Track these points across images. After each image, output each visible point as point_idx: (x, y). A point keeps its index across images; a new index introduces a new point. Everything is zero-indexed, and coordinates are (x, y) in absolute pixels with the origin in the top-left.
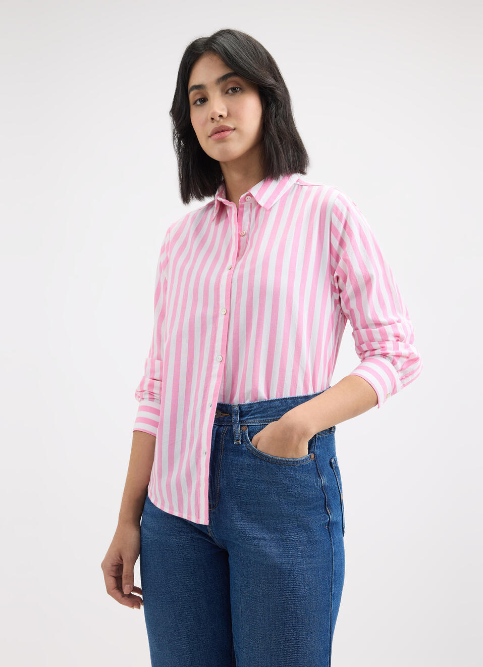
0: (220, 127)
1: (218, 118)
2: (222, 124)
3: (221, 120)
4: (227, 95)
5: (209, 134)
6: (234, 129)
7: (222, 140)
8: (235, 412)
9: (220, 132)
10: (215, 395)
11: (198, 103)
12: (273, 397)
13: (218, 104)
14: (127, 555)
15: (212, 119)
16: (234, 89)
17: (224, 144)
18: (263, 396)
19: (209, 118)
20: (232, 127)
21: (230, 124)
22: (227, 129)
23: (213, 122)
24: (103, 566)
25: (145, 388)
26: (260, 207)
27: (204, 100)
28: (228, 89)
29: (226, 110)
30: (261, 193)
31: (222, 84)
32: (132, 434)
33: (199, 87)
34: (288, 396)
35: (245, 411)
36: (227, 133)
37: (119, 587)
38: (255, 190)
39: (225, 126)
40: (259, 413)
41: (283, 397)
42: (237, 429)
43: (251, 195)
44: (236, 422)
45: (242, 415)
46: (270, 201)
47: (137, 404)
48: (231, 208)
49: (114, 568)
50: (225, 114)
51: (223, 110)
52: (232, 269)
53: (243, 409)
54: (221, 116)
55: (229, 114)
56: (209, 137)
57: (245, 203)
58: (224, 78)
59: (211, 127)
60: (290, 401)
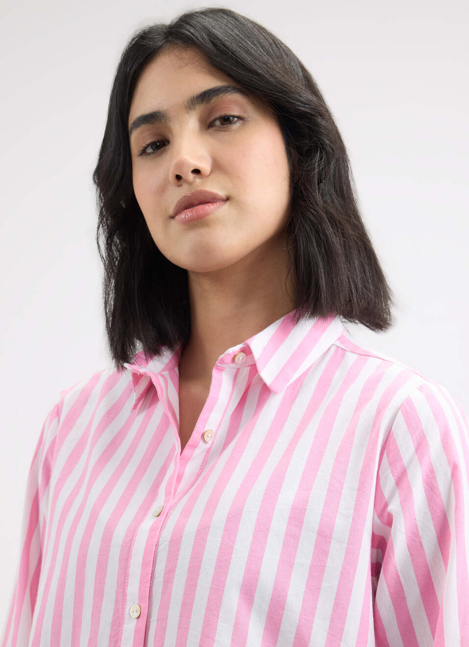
0: (193, 194)
1: (191, 177)
2: (200, 188)
3: (198, 181)
4: (211, 130)
5: (171, 211)
6: (228, 199)
7: (198, 223)
11: (150, 150)
15: (178, 178)
16: (224, 118)
17: (203, 231)
19: (171, 178)
20: (222, 193)
21: (214, 187)
22: (211, 199)
23: (179, 186)
27: (163, 143)
28: (212, 118)
29: (209, 159)
30: (269, 351)
31: (199, 109)
33: (152, 118)
36: (209, 208)
39: (206, 192)
50: (205, 166)
51: (201, 158)
52: (162, 517)
54: (197, 172)
55: (214, 167)
56: (172, 217)
58: (205, 97)
59: (176, 195)
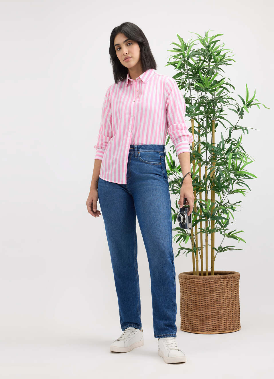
2: (127, 56)
4: (127, 46)
7: (128, 61)
8: (136, 147)
9: (127, 59)
10: (129, 143)
11: (118, 49)
12: (148, 144)
13: (125, 49)
14: (95, 199)
16: (129, 44)
18: (145, 143)
19: (123, 54)
20: (130, 56)
21: (129, 56)
23: (124, 56)
24: (87, 203)
25: (100, 145)
26: (143, 82)
27: (120, 48)
28: (127, 44)
29: (128, 51)
30: (143, 77)
31: (125, 43)
32: (94, 161)
33: (118, 45)
34: (153, 144)
35: (139, 148)
36: (129, 59)
37: (92, 210)
38: (141, 77)
40: (143, 148)
41: (152, 144)
42: (136, 153)
43: (140, 78)
44: (136, 151)
45: (138, 148)
46: (146, 80)
47: (95, 151)
48: (133, 82)
49: (90, 204)
50: (128, 53)
51: (127, 51)
52: (135, 102)
53: (138, 147)
54: (126, 54)
55: (129, 53)
56: (124, 60)
57: (138, 81)
58: (126, 41)
60: (154, 146)
